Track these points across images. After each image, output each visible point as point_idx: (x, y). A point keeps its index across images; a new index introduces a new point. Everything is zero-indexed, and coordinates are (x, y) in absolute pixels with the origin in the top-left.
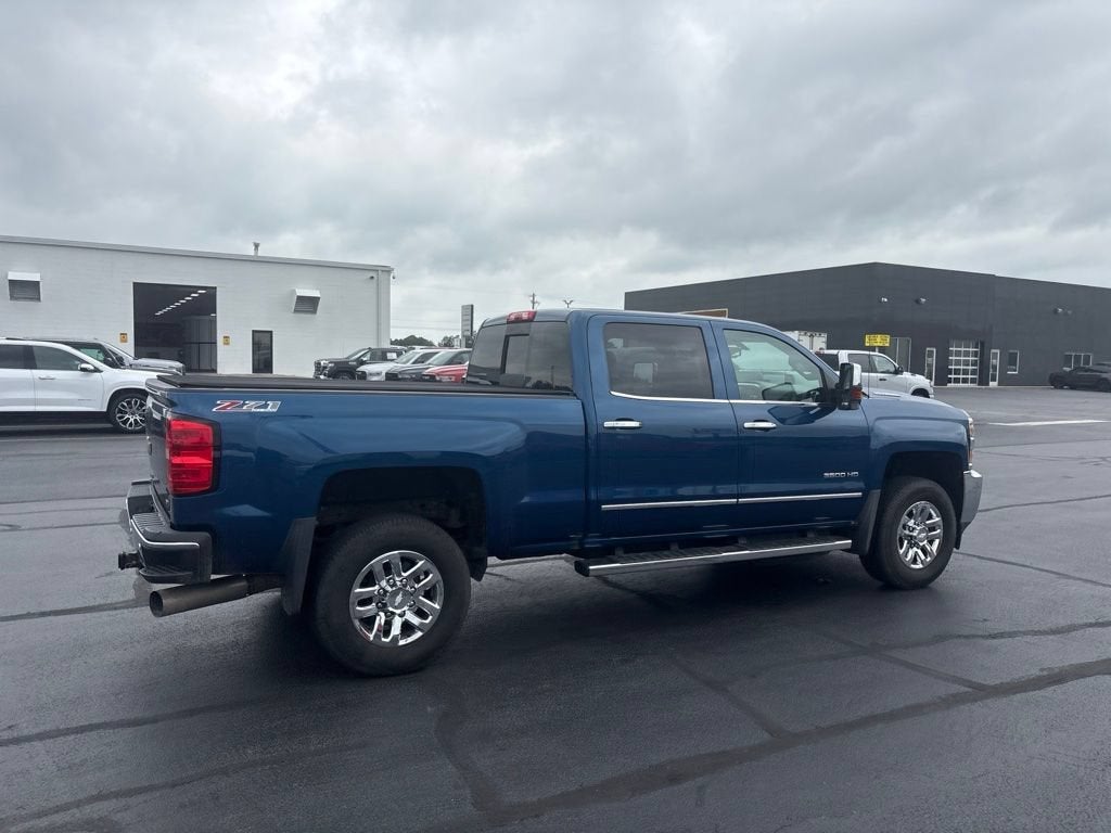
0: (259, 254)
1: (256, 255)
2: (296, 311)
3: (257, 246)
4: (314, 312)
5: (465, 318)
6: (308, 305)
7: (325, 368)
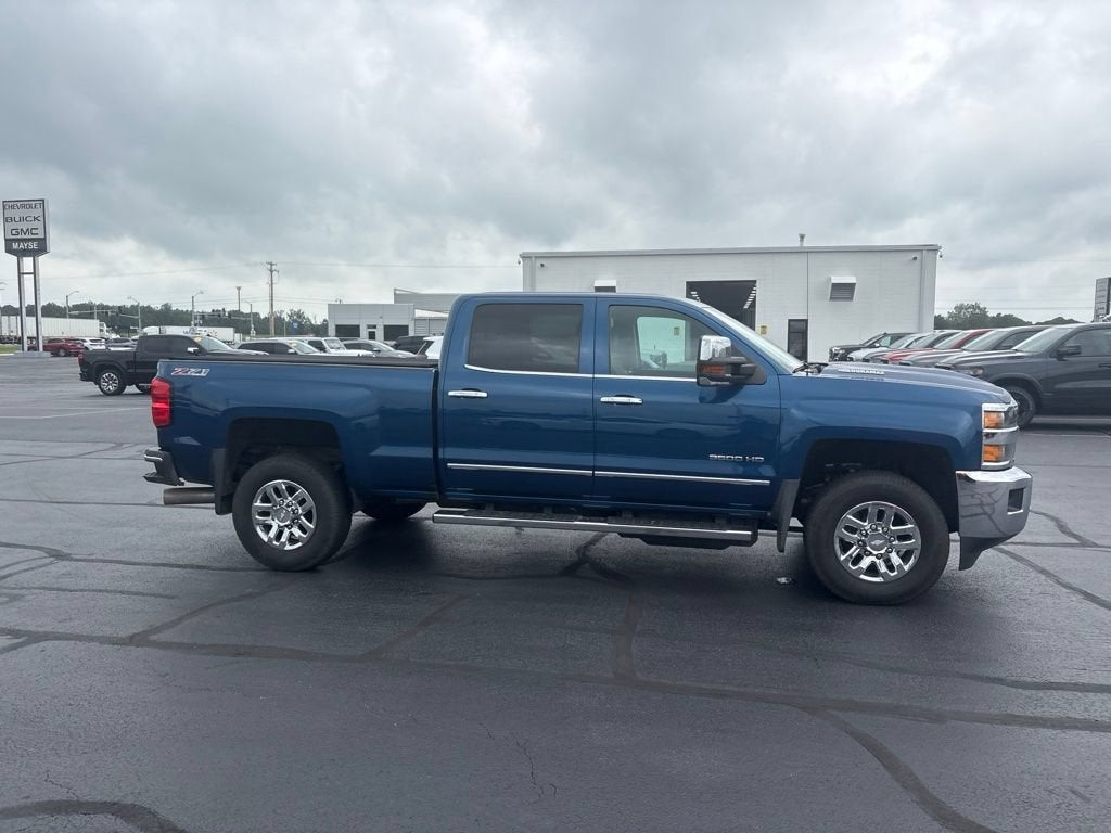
0: (805, 245)
1: (802, 247)
2: (831, 298)
3: (802, 237)
4: (851, 299)
5: (1099, 300)
6: (843, 291)
7: (836, 354)
